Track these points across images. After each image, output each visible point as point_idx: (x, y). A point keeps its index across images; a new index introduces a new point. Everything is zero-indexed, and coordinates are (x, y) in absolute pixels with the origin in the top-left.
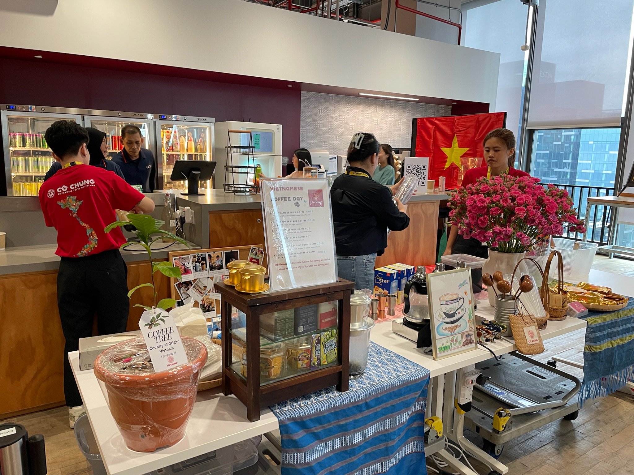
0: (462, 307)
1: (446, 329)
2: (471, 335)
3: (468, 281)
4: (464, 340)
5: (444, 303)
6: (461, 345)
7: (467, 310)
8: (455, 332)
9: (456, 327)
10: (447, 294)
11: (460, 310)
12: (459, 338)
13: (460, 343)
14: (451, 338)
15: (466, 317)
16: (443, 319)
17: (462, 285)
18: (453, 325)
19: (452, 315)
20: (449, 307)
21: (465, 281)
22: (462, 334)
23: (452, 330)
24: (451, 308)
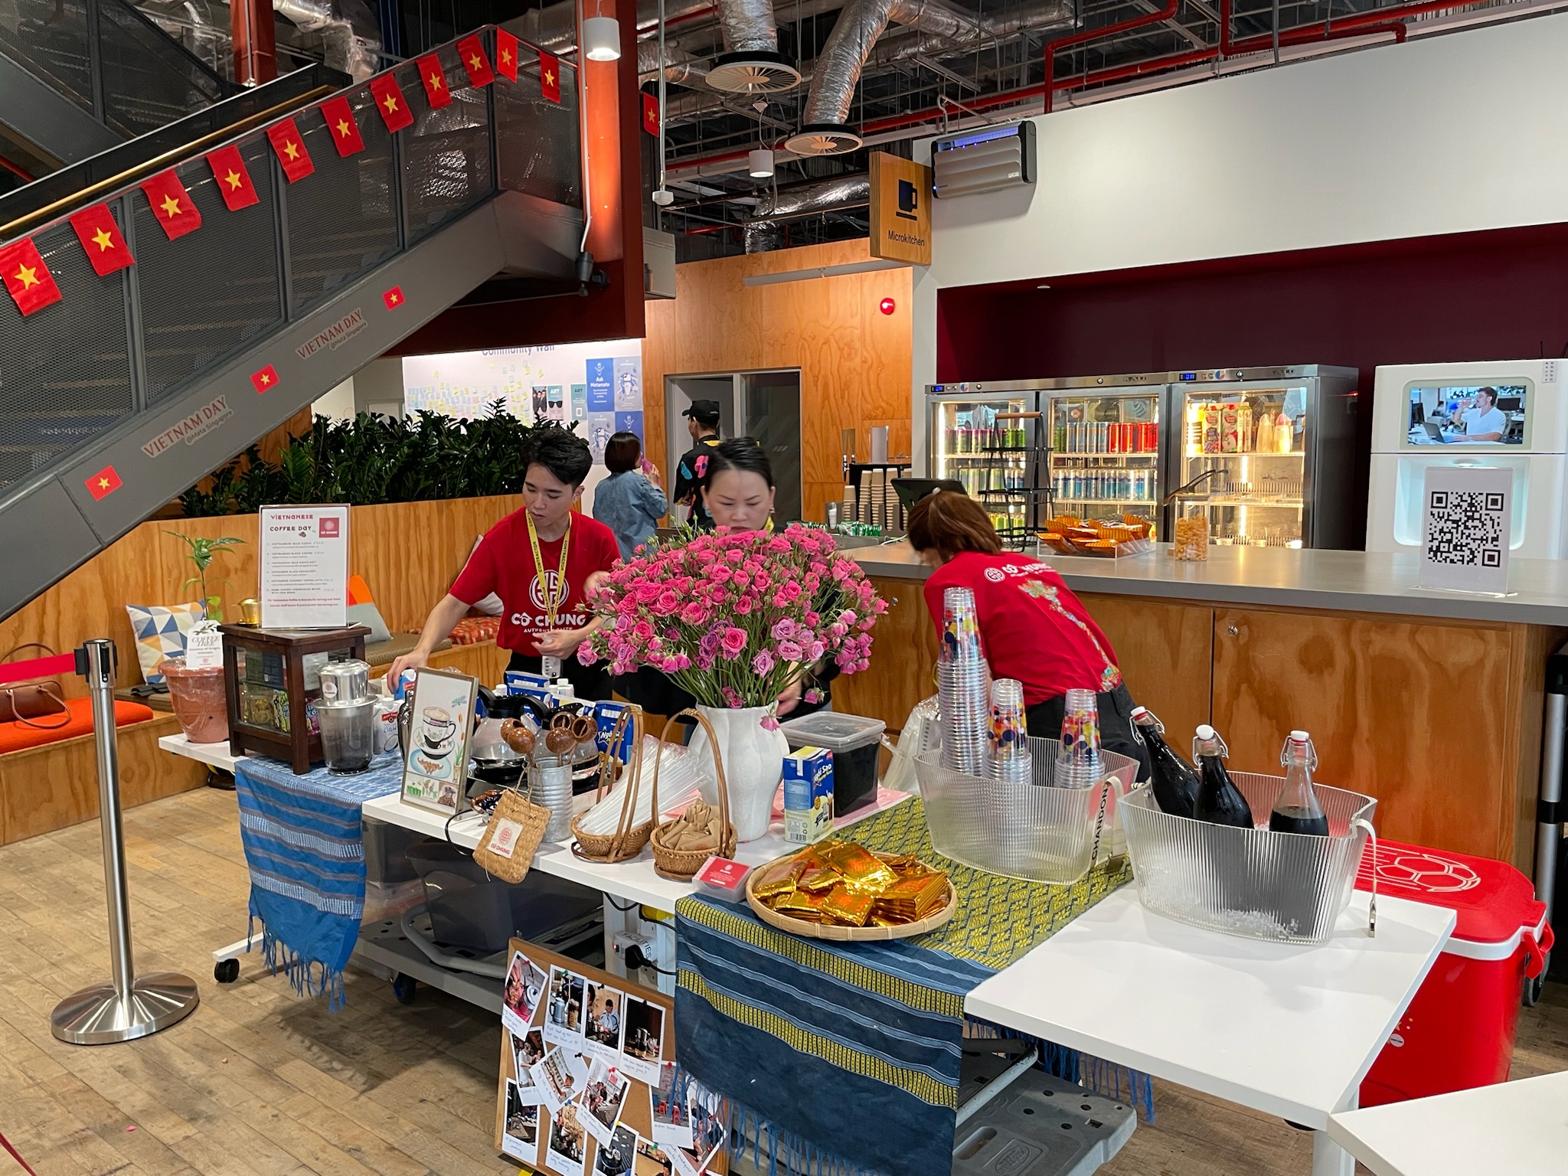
0: (450, 739)
1: (422, 762)
2: (453, 793)
3: (467, 699)
4: (441, 795)
5: (429, 720)
6: (436, 800)
7: (456, 748)
8: (434, 774)
9: (437, 766)
10: (435, 708)
11: (445, 742)
12: (436, 788)
13: (435, 796)
14: (426, 779)
15: (452, 758)
16: (422, 744)
17: (458, 702)
18: (433, 761)
19: (434, 745)
20: (435, 729)
21: (464, 697)
22: (442, 784)
23: (429, 767)
24: (437, 733)
